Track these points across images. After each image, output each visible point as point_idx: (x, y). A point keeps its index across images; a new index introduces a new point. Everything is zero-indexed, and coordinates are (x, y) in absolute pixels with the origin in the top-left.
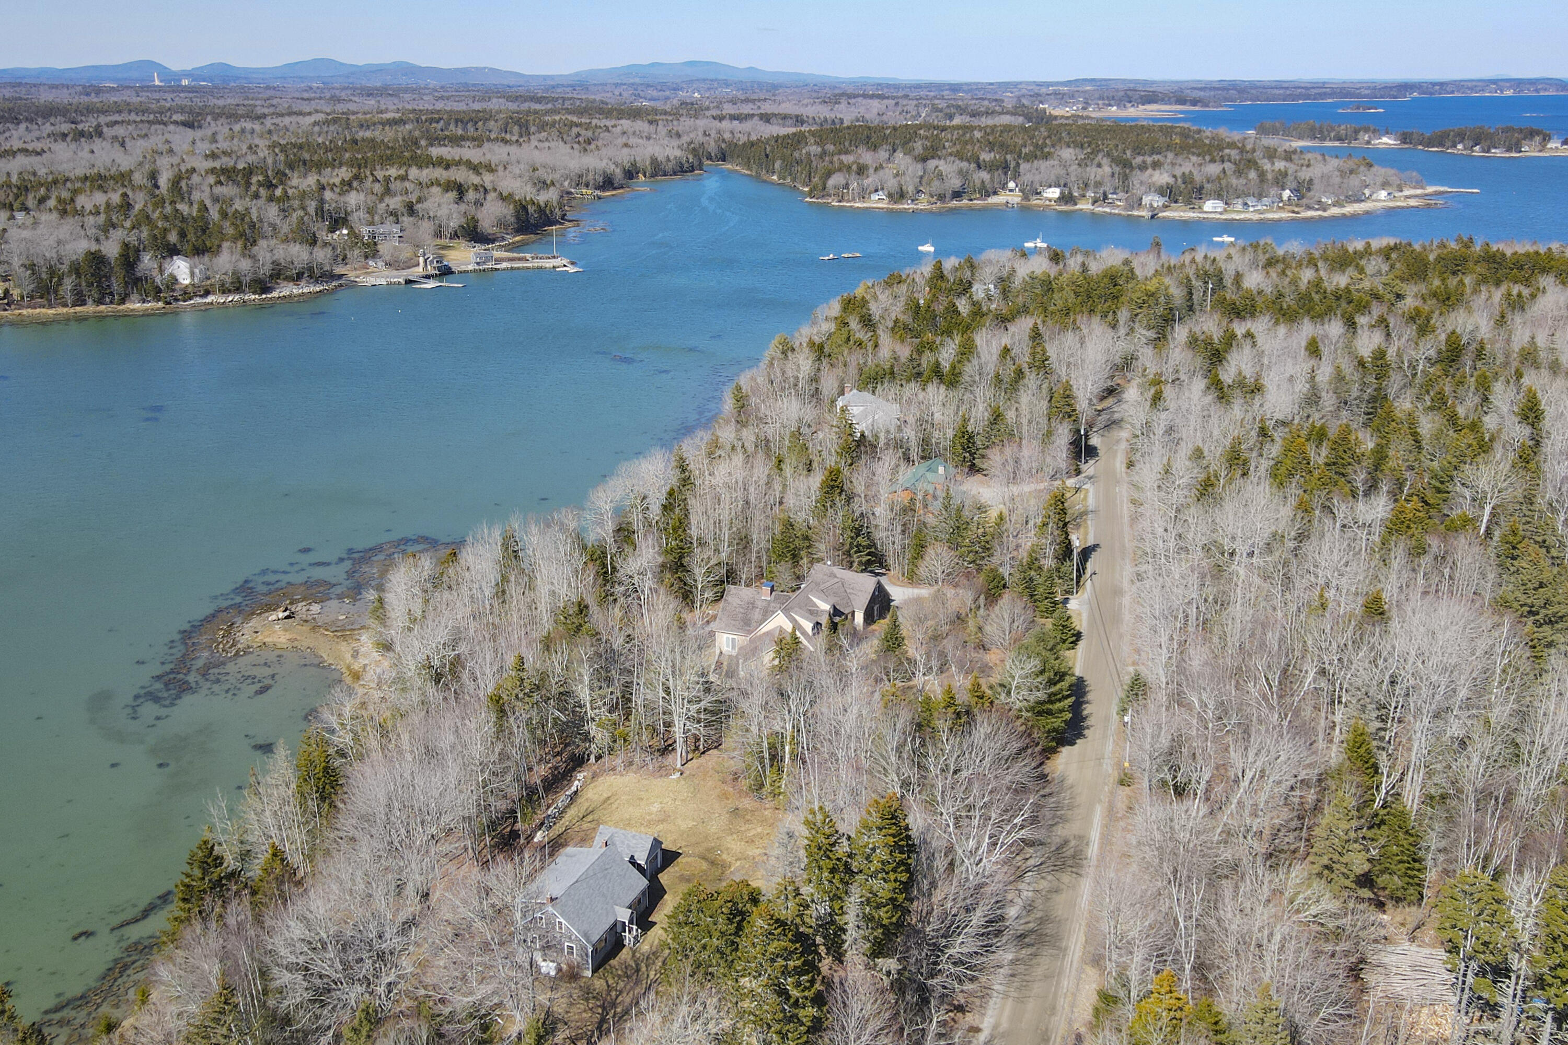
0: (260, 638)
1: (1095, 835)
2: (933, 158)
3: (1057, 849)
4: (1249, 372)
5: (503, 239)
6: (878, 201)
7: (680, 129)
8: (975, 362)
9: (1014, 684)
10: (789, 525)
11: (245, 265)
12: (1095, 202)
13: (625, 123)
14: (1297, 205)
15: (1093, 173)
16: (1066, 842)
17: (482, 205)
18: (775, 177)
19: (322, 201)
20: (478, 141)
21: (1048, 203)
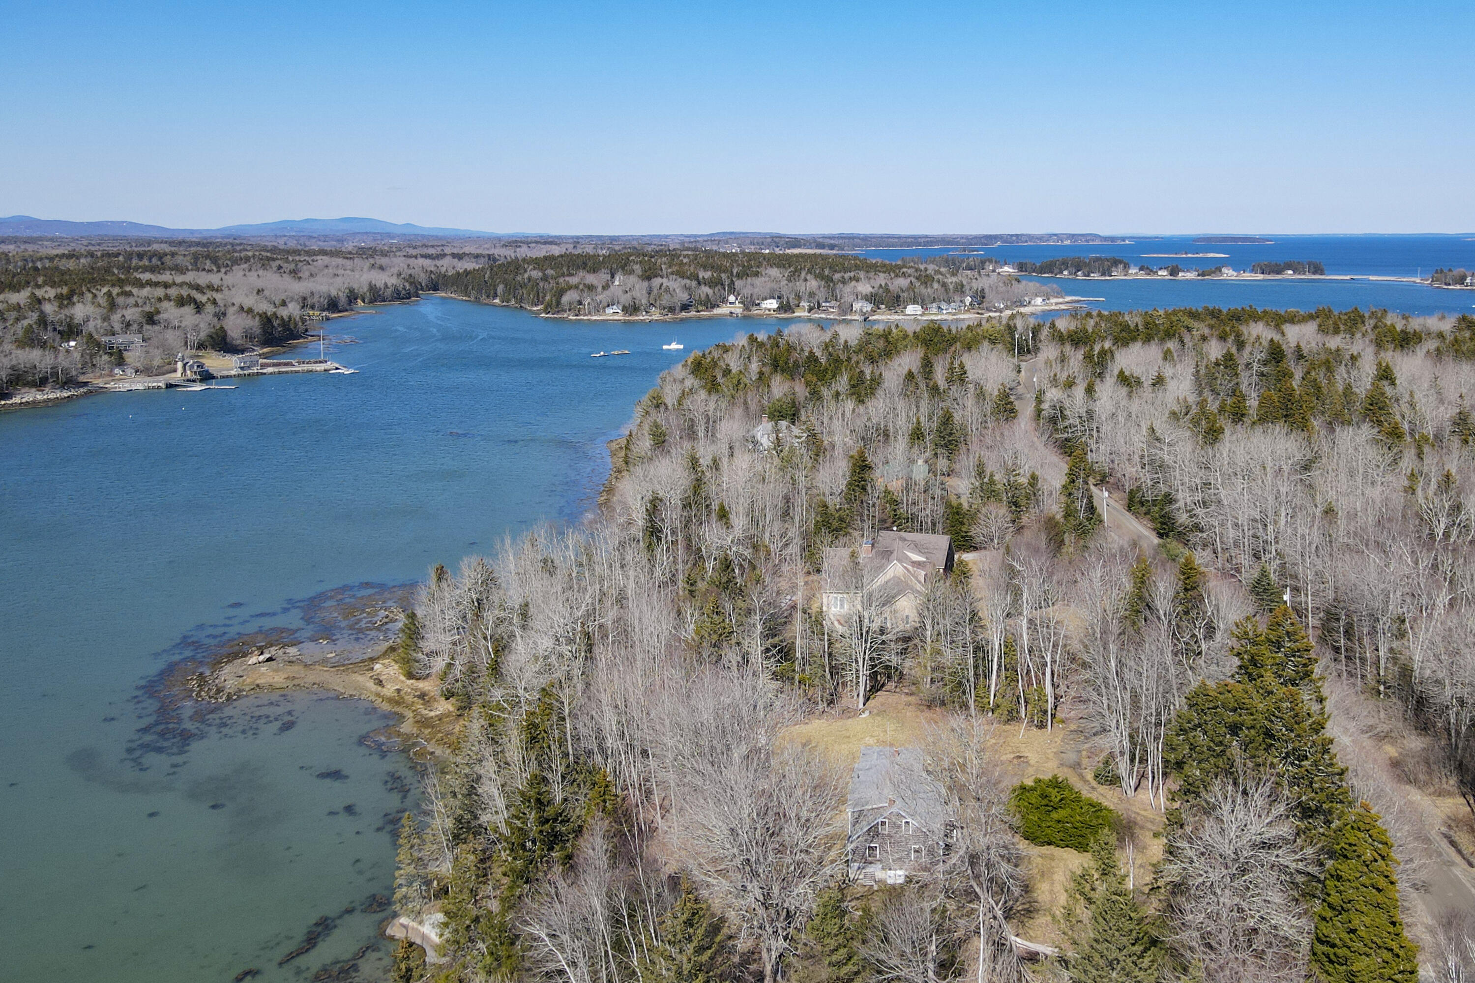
0: (248, 681)
2: (655, 277)
5: (256, 349)
6: (614, 313)
10: (826, 507)
12: (810, 310)
14: (979, 309)
17: (225, 318)
18: (497, 301)
21: (767, 312)
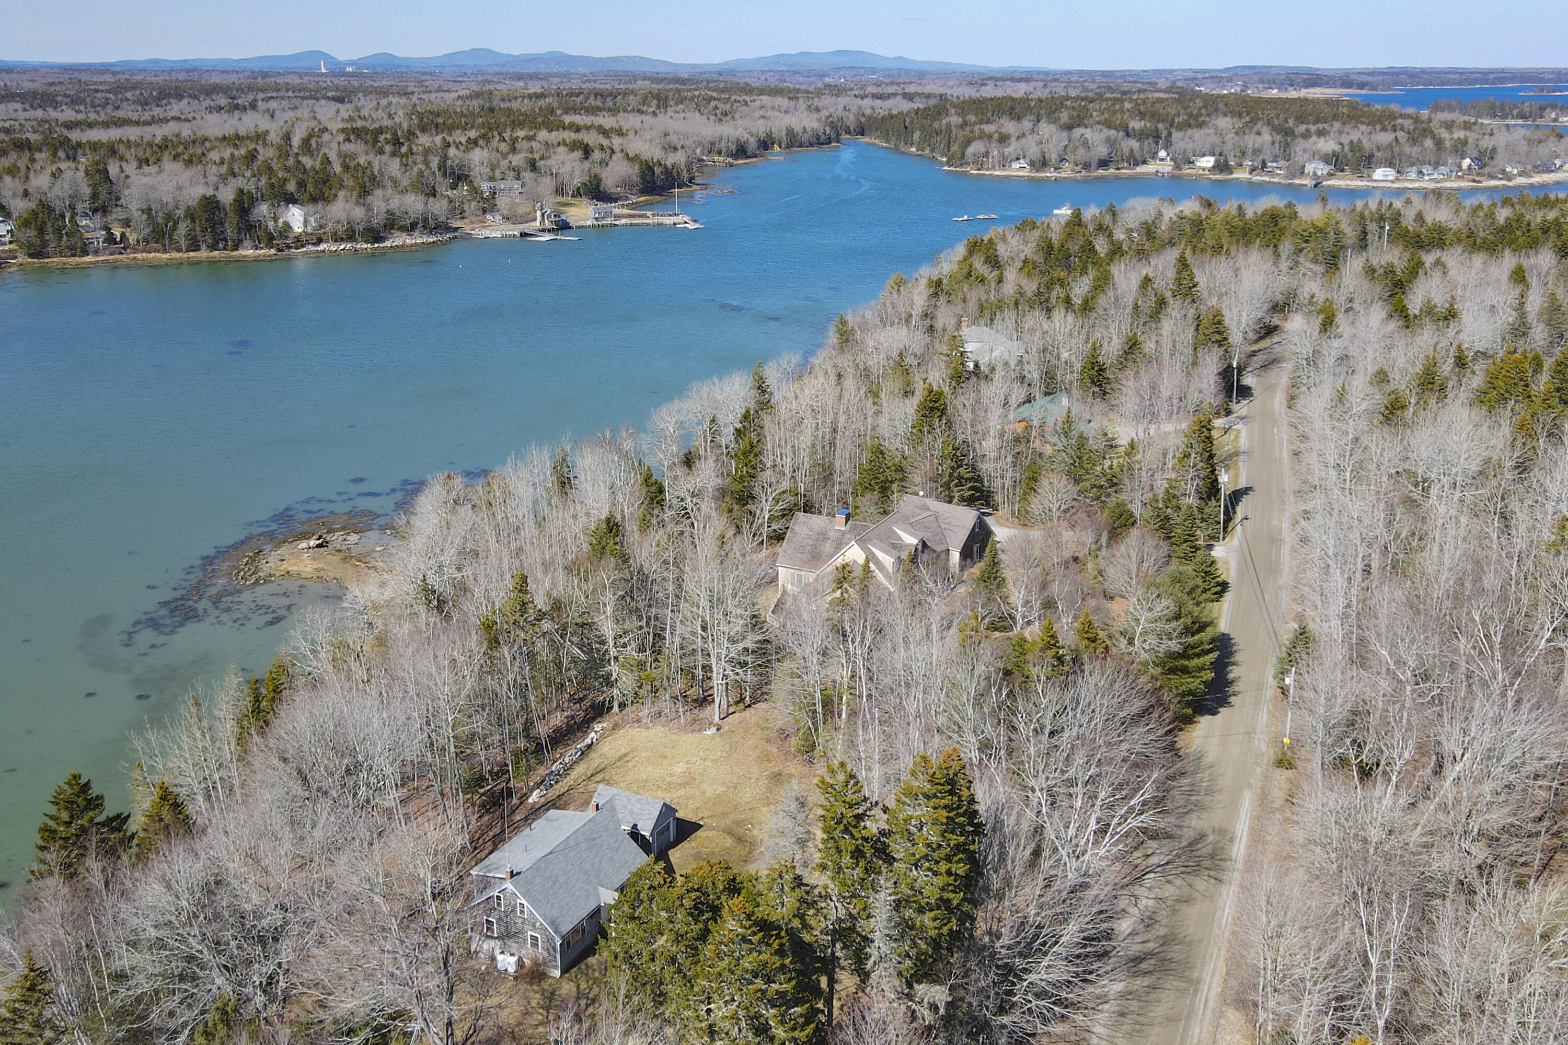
0: (285, 566)
1: (1242, 829)
2: (1079, 126)
3: (1190, 845)
4: (1440, 300)
5: (627, 198)
6: (1019, 169)
7: (820, 105)
8: (1111, 294)
9: (1139, 630)
10: (879, 452)
11: (359, 213)
12: (1252, 170)
13: (765, 99)
14: (1478, 174)
15: (1251, 141)
16: (1202, 836)
17: (607, 164)
18: (913, 149)
19: (445, 157)
20: (614, 111)
21: (1201, 172)
